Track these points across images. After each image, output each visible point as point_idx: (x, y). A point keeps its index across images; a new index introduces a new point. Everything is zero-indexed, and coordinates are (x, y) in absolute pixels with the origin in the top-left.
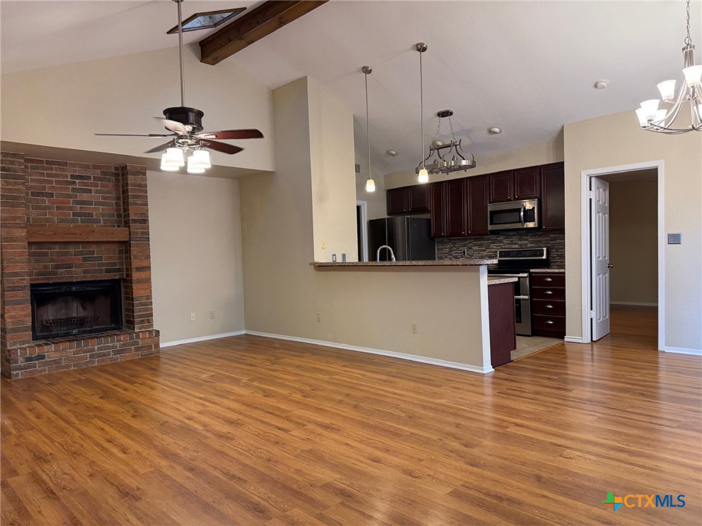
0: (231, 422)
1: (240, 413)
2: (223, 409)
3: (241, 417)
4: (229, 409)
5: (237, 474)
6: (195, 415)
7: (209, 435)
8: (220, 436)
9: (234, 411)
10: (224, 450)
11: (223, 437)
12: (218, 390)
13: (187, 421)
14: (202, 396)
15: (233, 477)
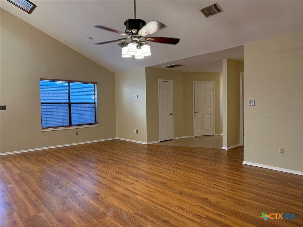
0: (118, 179)
1: (114, 183)
2: (122, 185)
3: (113, 181)
4: (119, 186)
5: (114, 164)
6: (135, 183)
7: (126, 174)
8: (121, 173)
9: (117, 184)
10: (119, 169)
11: (120, 173)
12: (129, 203)
13: (137, 179)
14: (137, 197)
15: (116, 164)
